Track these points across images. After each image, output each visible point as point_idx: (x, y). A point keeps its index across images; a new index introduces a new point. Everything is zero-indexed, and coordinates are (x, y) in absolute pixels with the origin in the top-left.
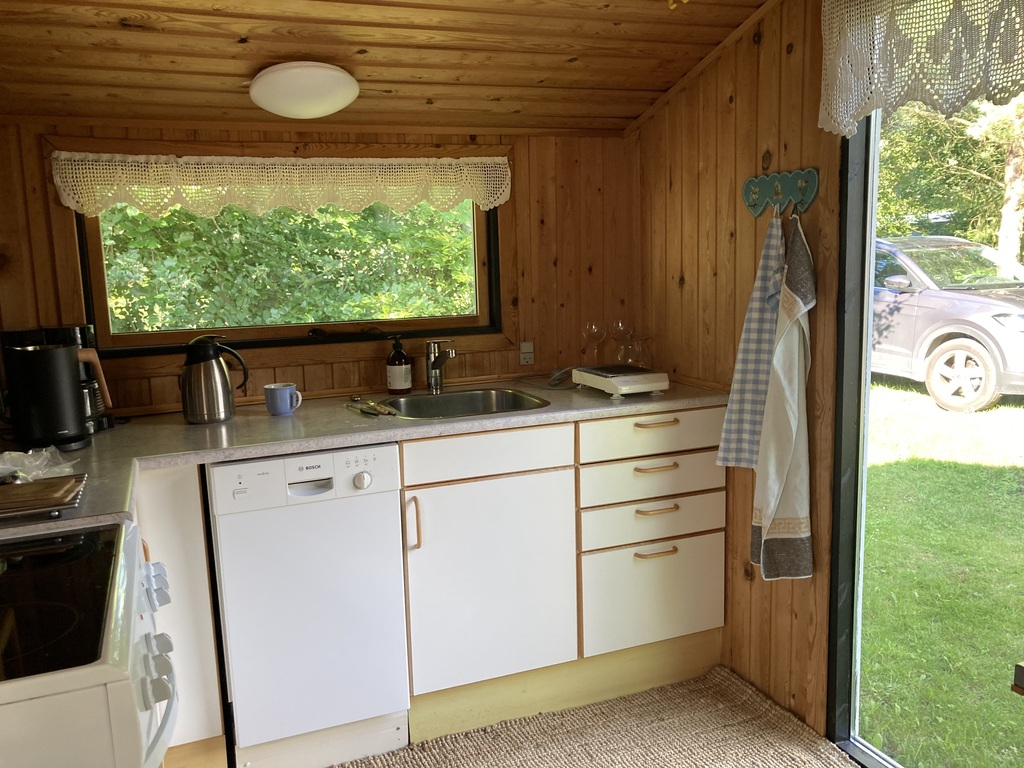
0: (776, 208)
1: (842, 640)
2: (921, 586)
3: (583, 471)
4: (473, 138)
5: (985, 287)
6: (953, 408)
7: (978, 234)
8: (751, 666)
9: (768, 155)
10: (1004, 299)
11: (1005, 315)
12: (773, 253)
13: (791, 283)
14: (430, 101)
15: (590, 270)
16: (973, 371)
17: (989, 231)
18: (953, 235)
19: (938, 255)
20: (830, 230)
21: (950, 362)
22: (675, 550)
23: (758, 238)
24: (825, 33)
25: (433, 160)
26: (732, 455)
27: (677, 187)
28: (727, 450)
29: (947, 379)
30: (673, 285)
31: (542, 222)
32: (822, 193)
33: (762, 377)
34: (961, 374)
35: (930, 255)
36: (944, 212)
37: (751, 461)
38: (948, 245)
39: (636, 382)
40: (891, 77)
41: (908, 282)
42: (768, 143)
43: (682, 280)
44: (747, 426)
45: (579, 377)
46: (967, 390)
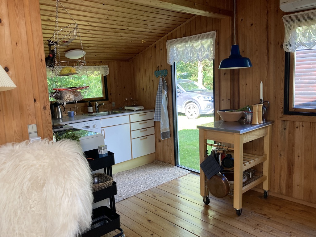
0: (161, 76)
1: (176, 148)
2: (187, 151)
3: (131, 124)
4: (101, 62)
5: (196, 91)
6: (191, 118)
7: (193, 79)
8: (161, 158)
9: (158, 67)
10: (200, 93)
11: (200, 97)
12: (160, 84)
13: (163, 88)
14: (96, 55)
15: (124, 87)
16: (194, 110)
17: (196, 78)
18: (188, 79)
19: (185, 84)
20: (170, 80)
21: (190, 108)
22: (147, 138)
23: (158, 82)
24: (167, 48)
25: (94, 66)
26: (156, 119)
27: (141, 72)
28: (155, 118)
29: (189, 112)
30: (142, 90)
31: (115, 78)
32: (168, 74)
33: (160, 105)
34: (192, 111)
35: (183, 84)
36: (186, 73)
37: (159, 120)
38: (187, 81)
39: (139, 108)
40: (177, 57)
41: (179, 90)
42: (158, 65)
43: (143, 89)
44: (158, 114)
45: (126, 108)
46: (194, 114)
